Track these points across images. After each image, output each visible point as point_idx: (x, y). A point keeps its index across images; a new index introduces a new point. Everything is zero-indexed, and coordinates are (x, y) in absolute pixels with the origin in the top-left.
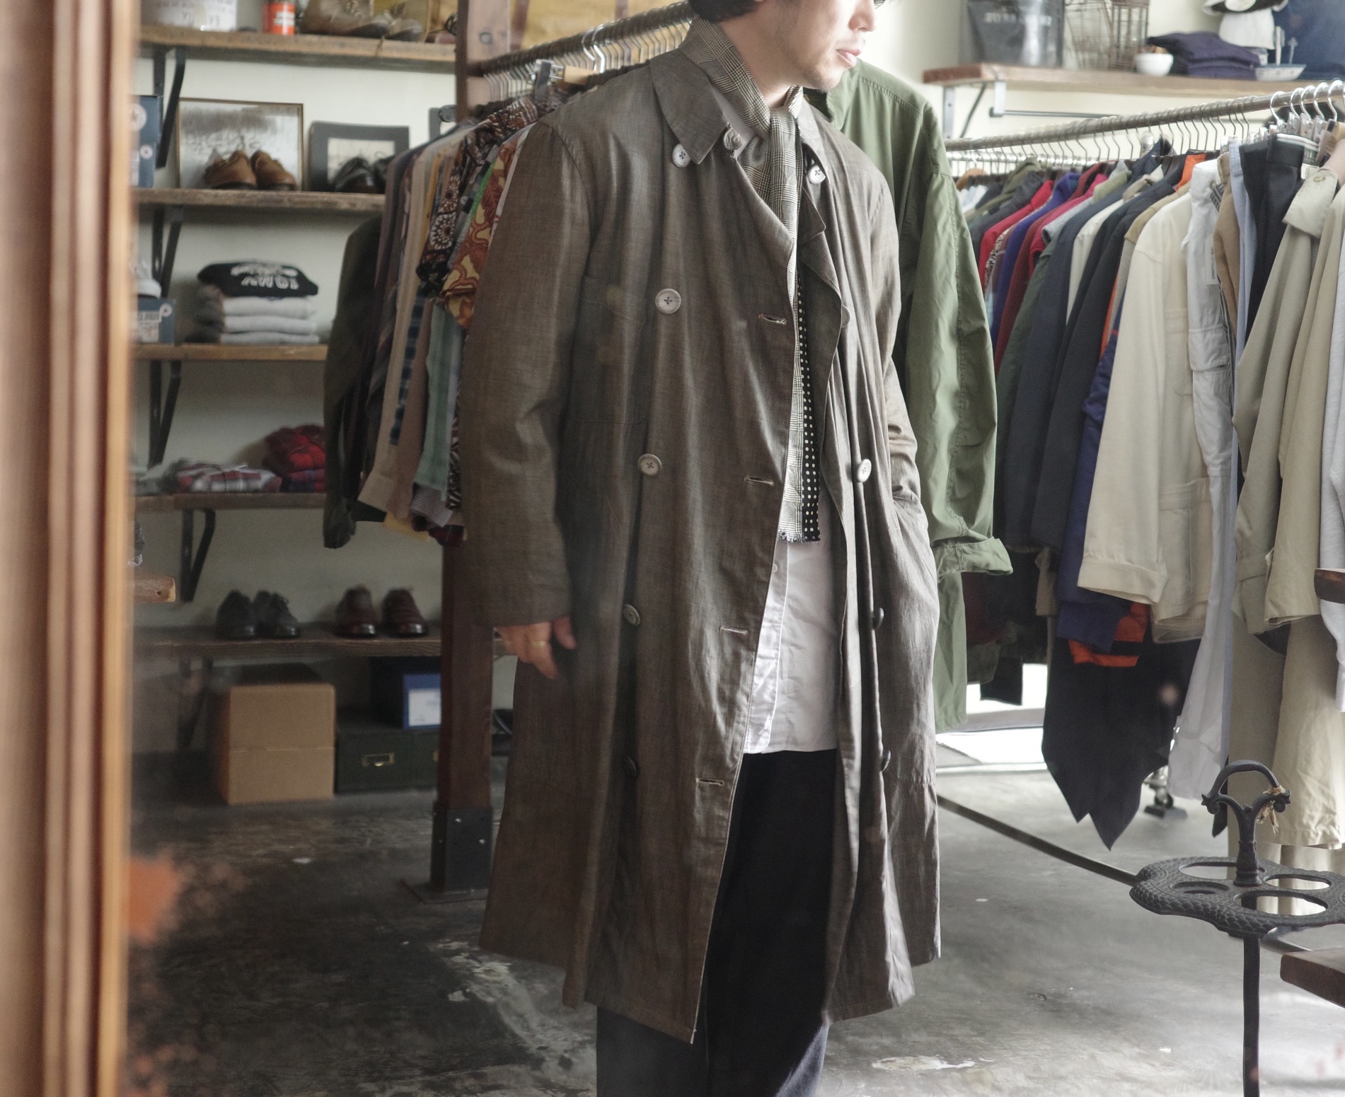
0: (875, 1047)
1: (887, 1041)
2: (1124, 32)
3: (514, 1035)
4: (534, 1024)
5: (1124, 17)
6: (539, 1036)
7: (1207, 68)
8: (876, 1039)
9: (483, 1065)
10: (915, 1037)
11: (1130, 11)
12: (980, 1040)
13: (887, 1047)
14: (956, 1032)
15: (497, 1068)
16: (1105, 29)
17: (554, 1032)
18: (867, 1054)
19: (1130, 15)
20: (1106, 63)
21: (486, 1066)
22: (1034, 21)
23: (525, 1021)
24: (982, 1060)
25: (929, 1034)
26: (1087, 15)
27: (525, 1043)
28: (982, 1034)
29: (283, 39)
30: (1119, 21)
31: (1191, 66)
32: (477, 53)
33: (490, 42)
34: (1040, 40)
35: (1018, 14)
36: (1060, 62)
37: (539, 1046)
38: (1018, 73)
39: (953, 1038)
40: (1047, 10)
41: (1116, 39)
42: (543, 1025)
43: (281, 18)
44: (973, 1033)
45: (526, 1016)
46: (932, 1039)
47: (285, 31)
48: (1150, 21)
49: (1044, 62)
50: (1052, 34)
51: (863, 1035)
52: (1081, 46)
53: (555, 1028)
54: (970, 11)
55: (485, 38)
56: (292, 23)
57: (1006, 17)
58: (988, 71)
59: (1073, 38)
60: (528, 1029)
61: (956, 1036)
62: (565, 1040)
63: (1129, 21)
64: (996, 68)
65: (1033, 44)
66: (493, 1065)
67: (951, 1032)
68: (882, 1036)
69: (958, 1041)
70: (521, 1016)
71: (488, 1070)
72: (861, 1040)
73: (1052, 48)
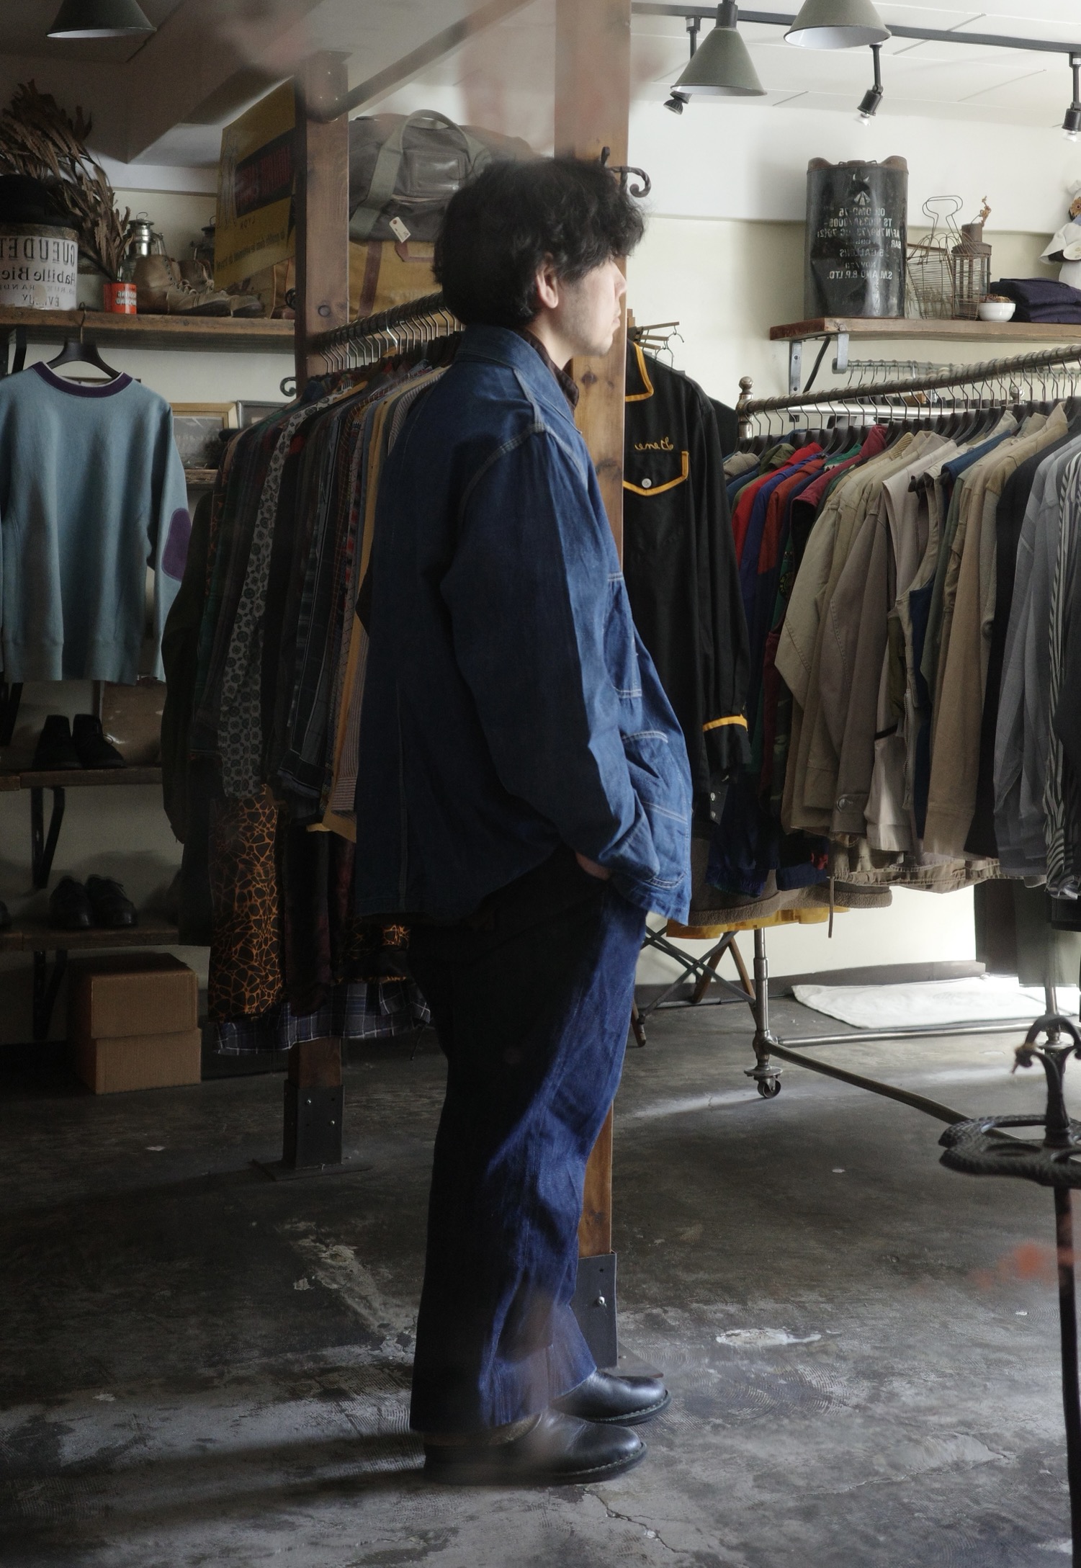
0: (719, 1315)
1: (732, 1309)
2: (966, 282)
3: (356, 1313)
4: (376, 1305)
5: (966, 268)
6: (380, 1313)
7: (1050, 314)
8: (721, 1306)
9: (325, 1346)
10: (762, 1304)
11: (971, 261)
12: (829, 1307)
13: (732, 1315)
14: (803, 1299)
15: (337, 1350)
16: (947, 279)
17: (397, 1310)
18: (710, 1323)
19: (971, 266)
20: (950, 313)
21: (326, 1346)
22: (875, 276)
23: (367, 1301)
24: (829, 1332)
25: (776, 1301)
26: (928, 267)
27: (366, 1319)
28: (830, 1300)
29: (125, 318)
30: (962, 272)
31: (1032, 314)
32: (316, 325)
33: (329, 314)
34: (881, 294)
35: (860, 270)
36: (902, 314)
37: (381, 1322)
38: (860, 325)
39: (801, 1306)
40: (887, 265)
41: (958, 289)
42: (385, 1304)
43: (123, 297)
44: (820, 1299)
45: (369, 1298)
46: (779, 1306)
47: (128, 311)
48: (991, 271)
49: (885, 315)
50: (895, 288)
51: (707, 1302)
52: (924, 297)
53: (398, 1306)
54: (813, 267)
55: (323, 311)
56: (135, 303)
57: (848, 273)
58: (830, 325)
59: (916, 290)
60: (370, 1307)
61: (804, 1302)
62: (407, 1316)
63: (970, 272)
64: (838, 320)
65: (875, 297)
66: (333, 1346)
67: (798, 1299)
68: (727, 1303)
69: (806, 1308)
70: (364, 1298)
71: (329, 1352)
72: (705, 1307)
73: (894, 301)
